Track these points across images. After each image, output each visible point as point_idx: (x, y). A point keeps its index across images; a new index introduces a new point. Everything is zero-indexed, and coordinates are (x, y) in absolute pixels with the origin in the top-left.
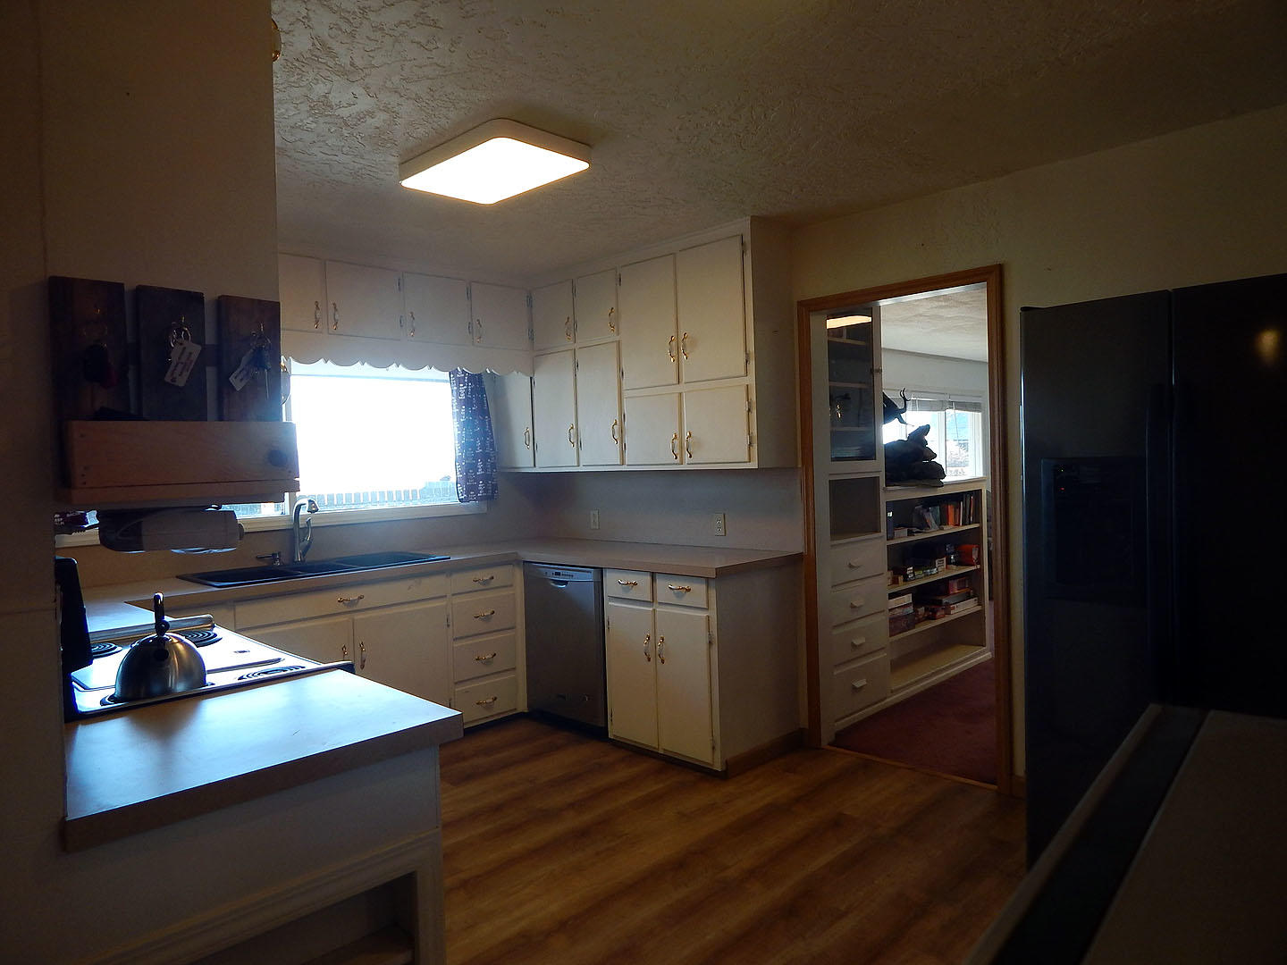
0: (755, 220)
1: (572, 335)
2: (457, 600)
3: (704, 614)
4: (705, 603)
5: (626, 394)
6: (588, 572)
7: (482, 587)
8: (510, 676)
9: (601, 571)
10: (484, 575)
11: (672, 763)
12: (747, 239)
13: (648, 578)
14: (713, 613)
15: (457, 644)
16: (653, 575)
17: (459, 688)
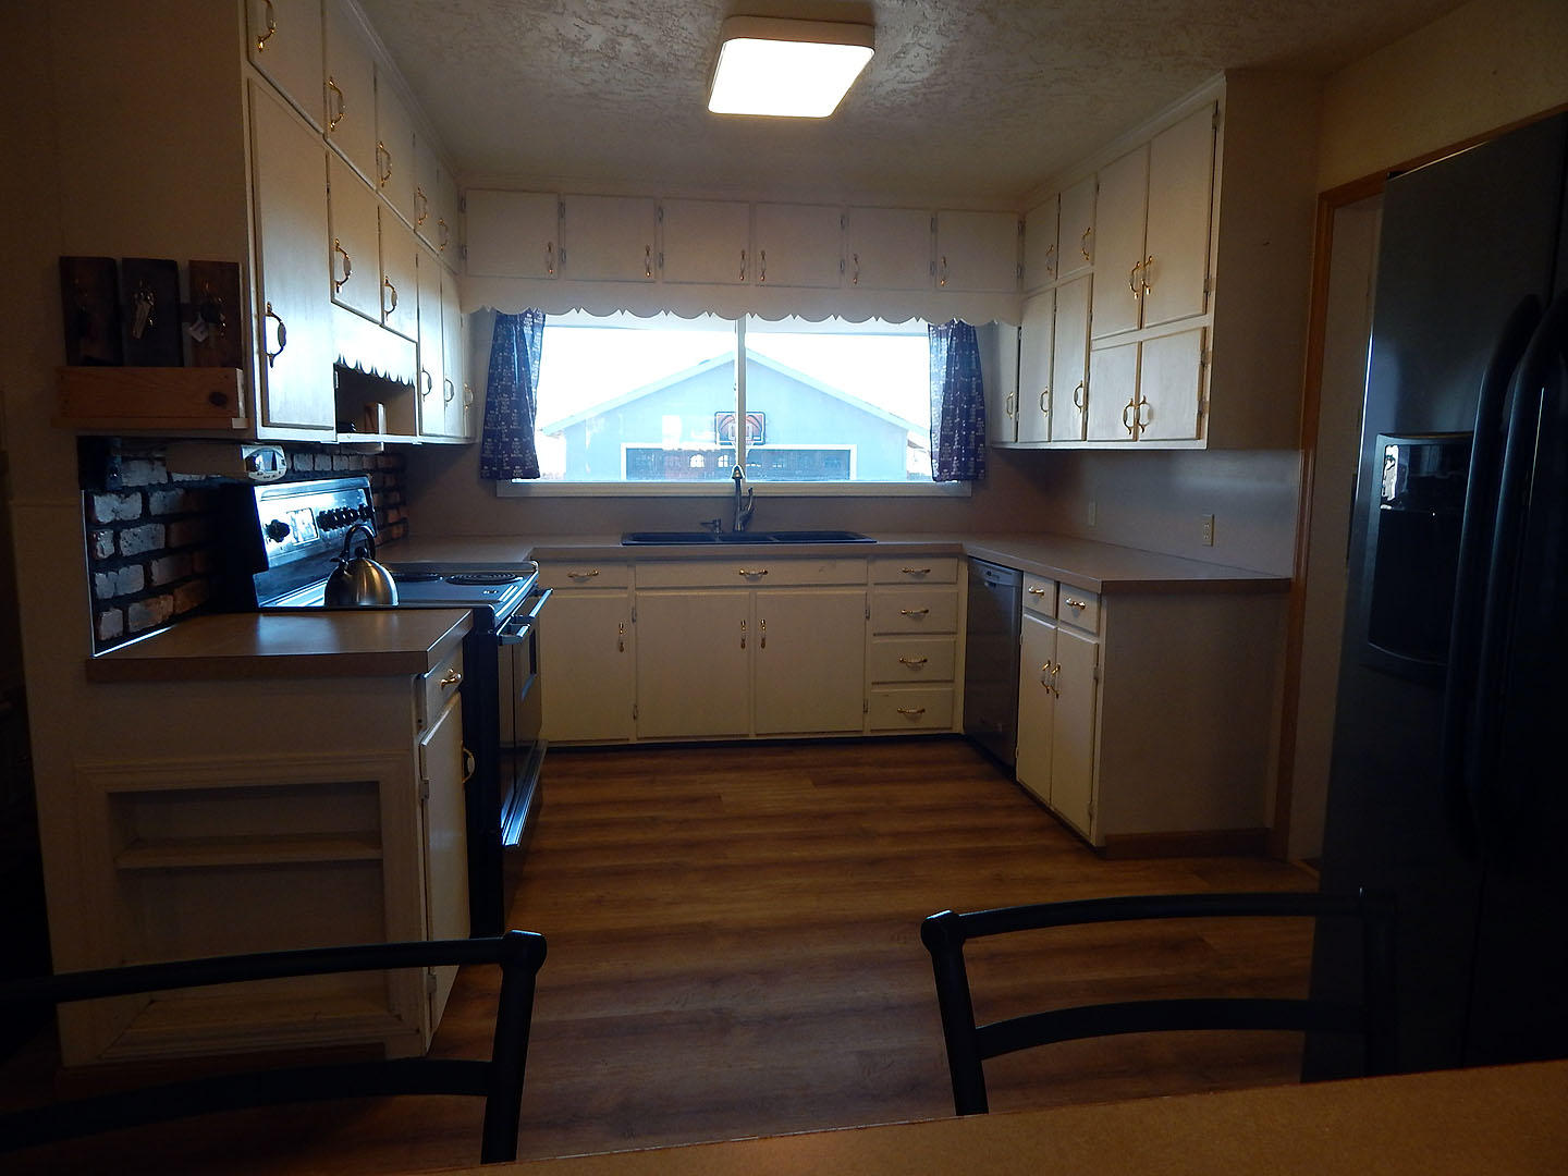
0: (1232, 75)
1: (1054, 272)
2: (880, 590)
3: (1093, 641)
4: (1095, 625)
5: (1095, 345)
6: (1007, 573)
7: (914, 580)
8: (947, 688)
9: (1021, 573)
10: (916, 566)
11: (1061, 826)
12: (1222, 107)
13: (1052, 588)
14: (1102, 641)
15: (878, 640)
16: (1058, 584)
17: (877, 690)
